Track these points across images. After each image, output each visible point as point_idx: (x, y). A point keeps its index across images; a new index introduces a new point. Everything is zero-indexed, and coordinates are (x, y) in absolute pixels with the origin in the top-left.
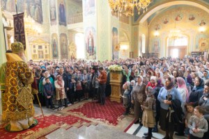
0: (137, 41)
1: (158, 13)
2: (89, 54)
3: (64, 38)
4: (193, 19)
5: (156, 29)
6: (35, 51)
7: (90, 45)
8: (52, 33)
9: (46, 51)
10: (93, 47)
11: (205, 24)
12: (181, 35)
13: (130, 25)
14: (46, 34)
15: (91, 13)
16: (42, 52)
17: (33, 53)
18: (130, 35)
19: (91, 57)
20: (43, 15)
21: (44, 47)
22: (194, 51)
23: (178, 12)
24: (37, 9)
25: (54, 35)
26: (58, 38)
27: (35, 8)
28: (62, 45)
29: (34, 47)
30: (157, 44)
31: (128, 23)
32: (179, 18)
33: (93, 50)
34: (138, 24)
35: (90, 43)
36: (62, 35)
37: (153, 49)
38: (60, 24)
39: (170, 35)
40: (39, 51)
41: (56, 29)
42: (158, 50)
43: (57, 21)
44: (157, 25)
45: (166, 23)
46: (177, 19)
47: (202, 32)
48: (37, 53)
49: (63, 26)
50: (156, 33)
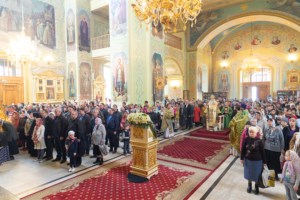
0: (195, 74)
1: (226, 33)
2: (117, 93)
3: (85, 69)
5: (224, 58)
6: (41, 88)
7: (119, 80)
8: (68, 62)
9: (59, 89)
10: (123, 82)
11: (296, 49)
12: (260, 67)
13: (183, 51)
14: (60, 64)
15: (121, 32)
16: (53, 89)
17: (38, 91)
18: (183, 66)
19: (120, 97)
20: (57, 37)
21: (55, 82)
22: (281, 89)
23: (256, 32)
24: (47, 27)
25: (71, 64)
26: (77, 69)
27: (44, 26)
28: (82, 80)
29: (41, 82)
30: (225, 79)
31: (181, 48)
32: (257, 42)
33: (123, 86)
34: (196, 50)
35: (119, 76)
36: (84, 65)
37: (220, 87)
38: (80, 49)
39: (244, 66)
40: (48, 89)
41: (74, 56)
42: (228, 87)
43: (76, 45)
44: (226, 52)
45: (237, 48)
46: (253, 43)
47: (292, 62)
48: (44, 91)
49: (85, 53)
50: (224, 64)
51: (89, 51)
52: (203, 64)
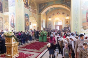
1: (50, 10)
2: (11, 27)
4: (64, 14)
5: (50, 18)
10: (14, 23)
11: (68, 16)
13: (37, 14)
15: (13, 5)
18: (37, 19)
23: (58, 11)
30: (50, 24)
31: (36, 14)
32: (58, 13)
33: (13, 25)
34: (41, 14)
35: (12, 21)
37: (49, 26)
42: (51, 26)
44: (50, 16)
45: (53, 15)
46: (58, 14)
50: (50, 19)
51: (2, 13)
52: (44, 19)
